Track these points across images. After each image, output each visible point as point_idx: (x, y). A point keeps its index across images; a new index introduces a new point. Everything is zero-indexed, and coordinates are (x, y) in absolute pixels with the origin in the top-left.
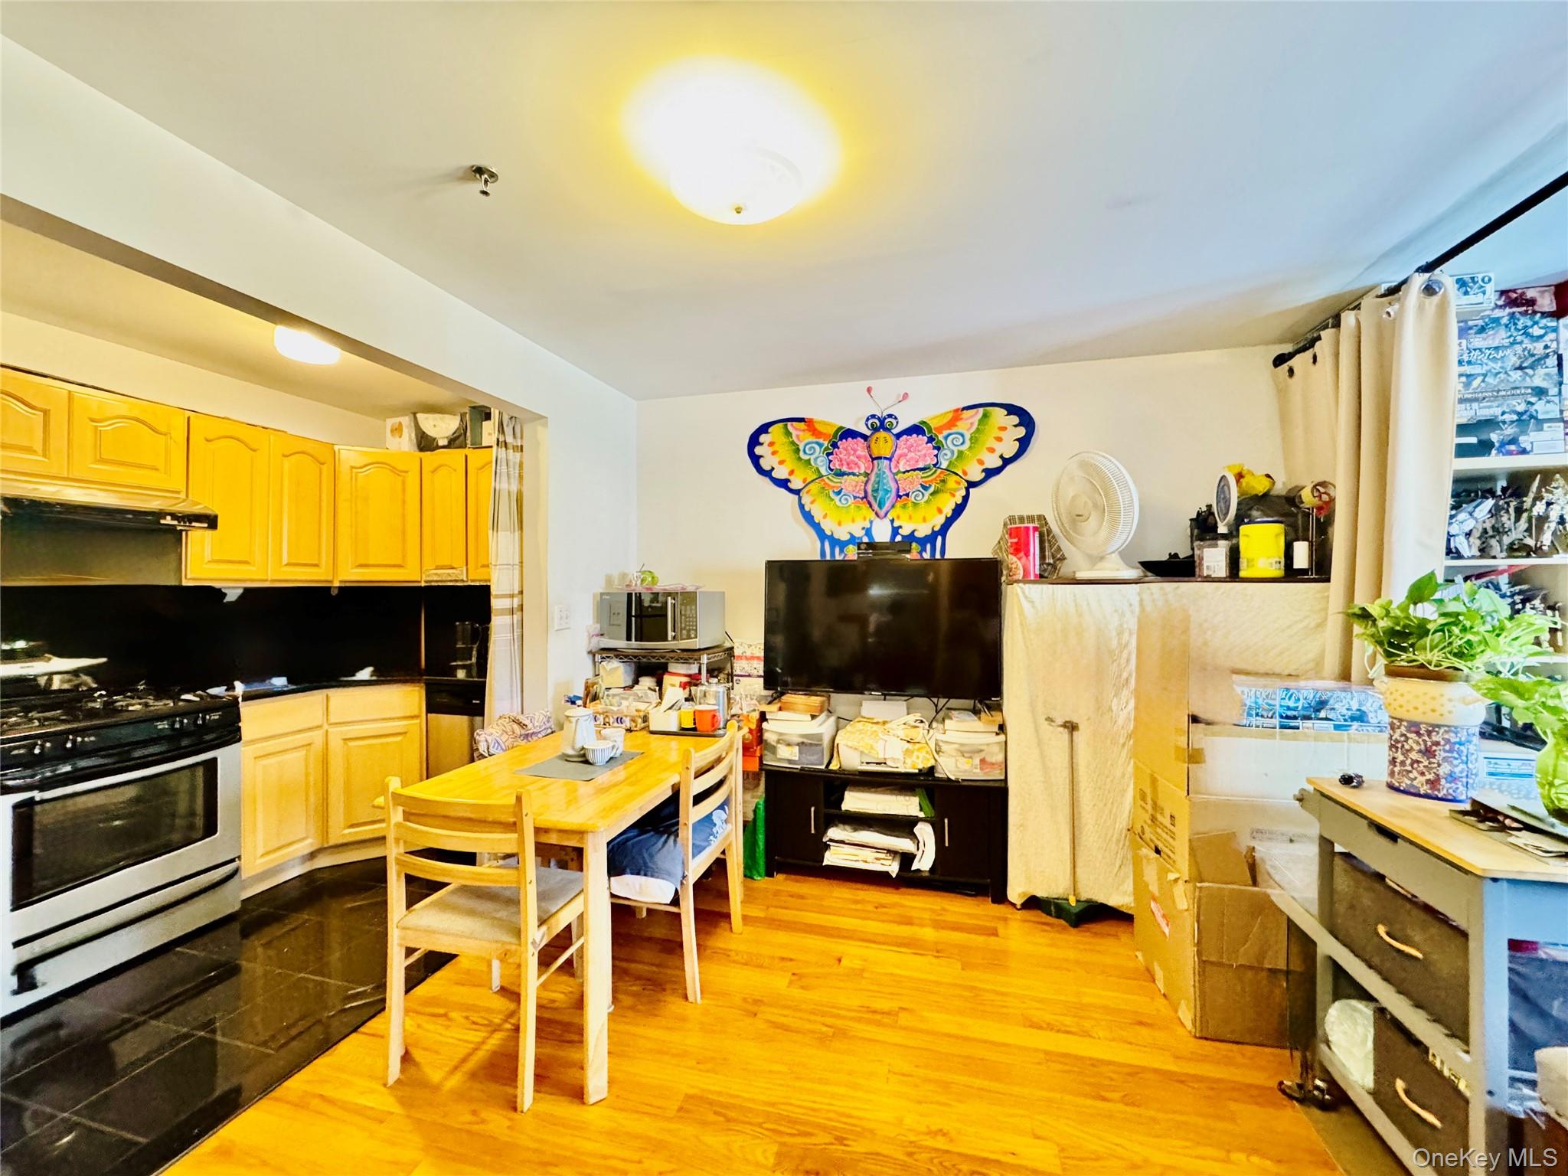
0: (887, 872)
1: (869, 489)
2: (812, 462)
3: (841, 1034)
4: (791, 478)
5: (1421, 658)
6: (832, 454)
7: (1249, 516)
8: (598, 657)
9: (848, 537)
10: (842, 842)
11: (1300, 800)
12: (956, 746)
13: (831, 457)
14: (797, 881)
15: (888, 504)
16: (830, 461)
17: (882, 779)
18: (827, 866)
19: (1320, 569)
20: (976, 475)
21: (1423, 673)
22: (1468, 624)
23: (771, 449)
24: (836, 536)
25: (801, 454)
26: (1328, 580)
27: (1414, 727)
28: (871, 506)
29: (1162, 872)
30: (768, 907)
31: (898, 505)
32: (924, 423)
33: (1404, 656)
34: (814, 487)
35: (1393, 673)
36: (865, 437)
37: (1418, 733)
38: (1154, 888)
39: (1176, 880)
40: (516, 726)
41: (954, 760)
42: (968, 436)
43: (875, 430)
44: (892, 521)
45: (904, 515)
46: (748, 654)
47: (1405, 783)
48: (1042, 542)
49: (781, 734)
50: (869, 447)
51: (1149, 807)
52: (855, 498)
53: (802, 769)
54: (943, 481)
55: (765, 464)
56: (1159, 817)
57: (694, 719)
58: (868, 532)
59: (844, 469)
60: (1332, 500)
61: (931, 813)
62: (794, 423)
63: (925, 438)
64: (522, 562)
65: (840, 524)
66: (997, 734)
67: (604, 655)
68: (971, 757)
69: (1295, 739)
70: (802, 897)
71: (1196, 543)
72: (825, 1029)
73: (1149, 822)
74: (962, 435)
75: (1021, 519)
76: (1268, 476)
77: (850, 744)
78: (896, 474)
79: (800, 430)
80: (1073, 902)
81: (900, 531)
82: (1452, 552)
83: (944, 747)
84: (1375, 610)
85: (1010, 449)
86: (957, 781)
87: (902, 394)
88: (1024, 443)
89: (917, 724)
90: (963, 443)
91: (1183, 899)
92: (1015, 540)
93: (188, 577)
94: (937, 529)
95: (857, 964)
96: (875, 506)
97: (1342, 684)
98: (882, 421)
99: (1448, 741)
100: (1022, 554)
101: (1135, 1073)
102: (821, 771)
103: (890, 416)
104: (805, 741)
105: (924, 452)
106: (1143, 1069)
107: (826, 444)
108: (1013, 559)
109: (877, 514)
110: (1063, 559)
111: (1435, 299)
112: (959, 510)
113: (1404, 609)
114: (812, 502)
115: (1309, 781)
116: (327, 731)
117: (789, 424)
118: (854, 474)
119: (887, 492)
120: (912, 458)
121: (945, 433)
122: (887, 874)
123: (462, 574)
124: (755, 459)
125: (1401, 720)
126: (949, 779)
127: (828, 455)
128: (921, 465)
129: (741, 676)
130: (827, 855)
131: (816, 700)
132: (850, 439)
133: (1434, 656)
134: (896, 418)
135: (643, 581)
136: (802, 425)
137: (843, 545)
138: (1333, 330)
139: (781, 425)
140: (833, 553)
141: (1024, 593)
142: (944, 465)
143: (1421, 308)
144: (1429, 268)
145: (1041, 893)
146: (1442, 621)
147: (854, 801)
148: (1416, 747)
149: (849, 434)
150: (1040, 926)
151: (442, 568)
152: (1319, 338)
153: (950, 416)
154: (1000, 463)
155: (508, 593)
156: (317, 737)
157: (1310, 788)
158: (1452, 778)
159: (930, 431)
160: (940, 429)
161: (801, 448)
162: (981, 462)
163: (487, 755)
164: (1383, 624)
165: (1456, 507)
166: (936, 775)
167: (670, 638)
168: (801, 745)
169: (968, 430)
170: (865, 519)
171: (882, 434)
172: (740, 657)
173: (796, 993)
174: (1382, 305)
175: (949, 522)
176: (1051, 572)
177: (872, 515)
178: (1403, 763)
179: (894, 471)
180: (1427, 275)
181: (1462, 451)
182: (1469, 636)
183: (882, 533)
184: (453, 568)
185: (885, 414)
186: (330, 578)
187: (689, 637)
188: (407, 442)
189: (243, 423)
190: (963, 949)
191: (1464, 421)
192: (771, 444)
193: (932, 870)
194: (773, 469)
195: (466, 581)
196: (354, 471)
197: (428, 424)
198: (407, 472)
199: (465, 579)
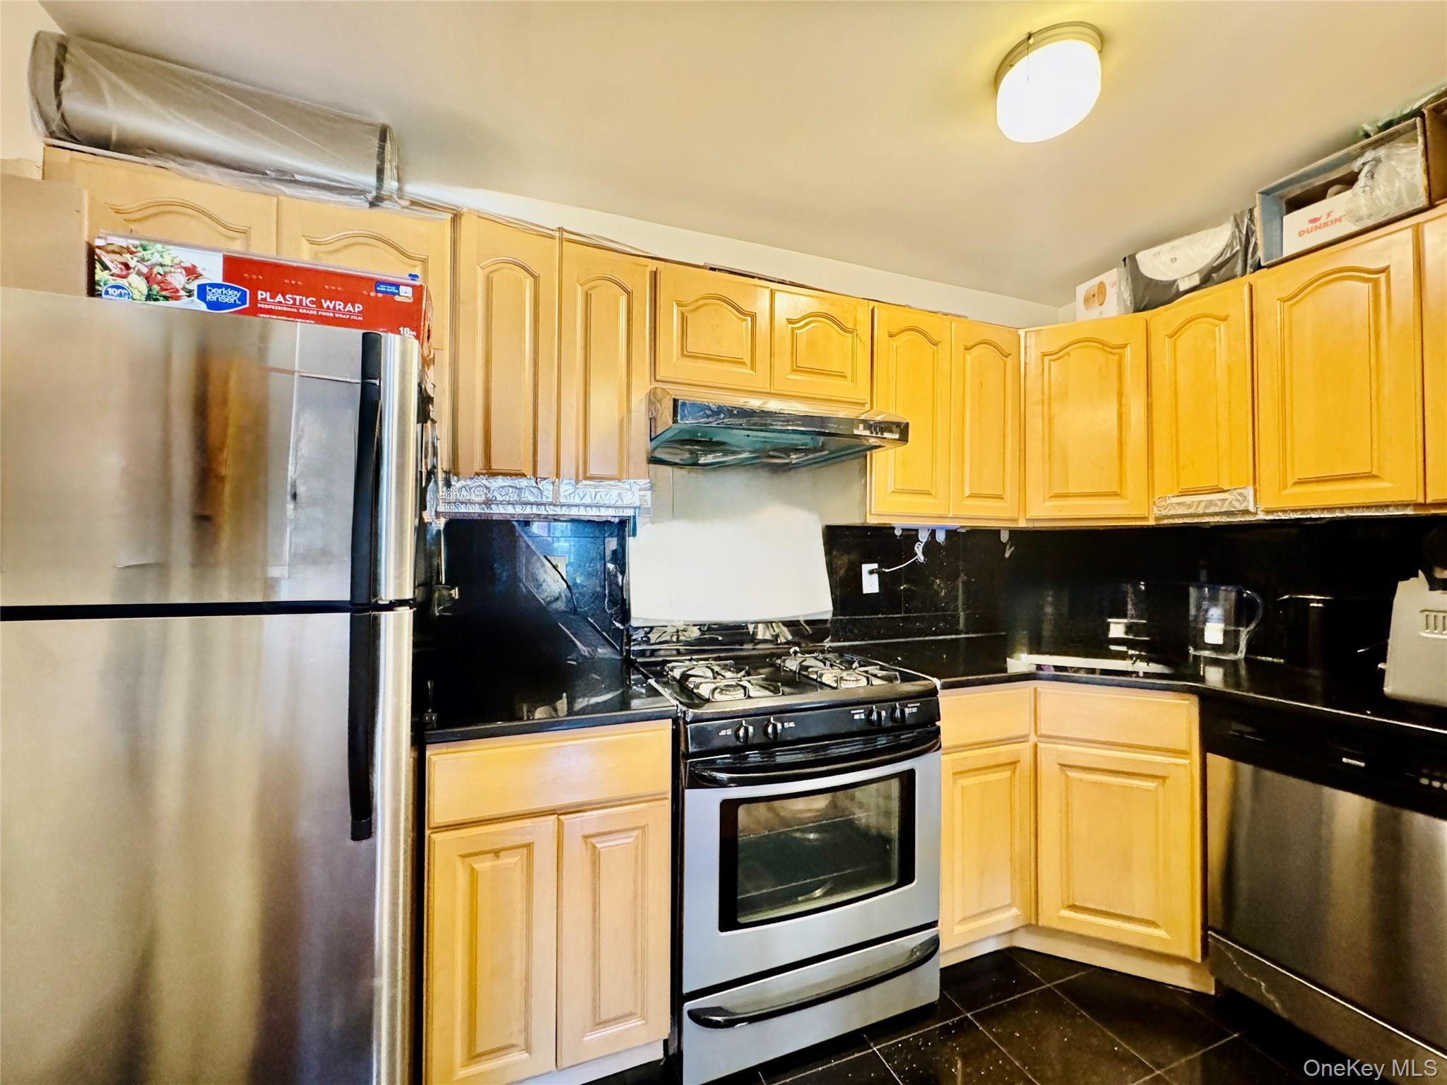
93: (873, 512)
116: (1036, 746)
123: (1247, 499)
151: (1196, 492)
156: (1023, 753)
184: (1222, 490)
186: (1015, 515)
189: (924, 310)
195: (1256, 514)
196: (1046, 359)
197: (1155, 265)
198: (1124, 346)
199: (1252, 509)
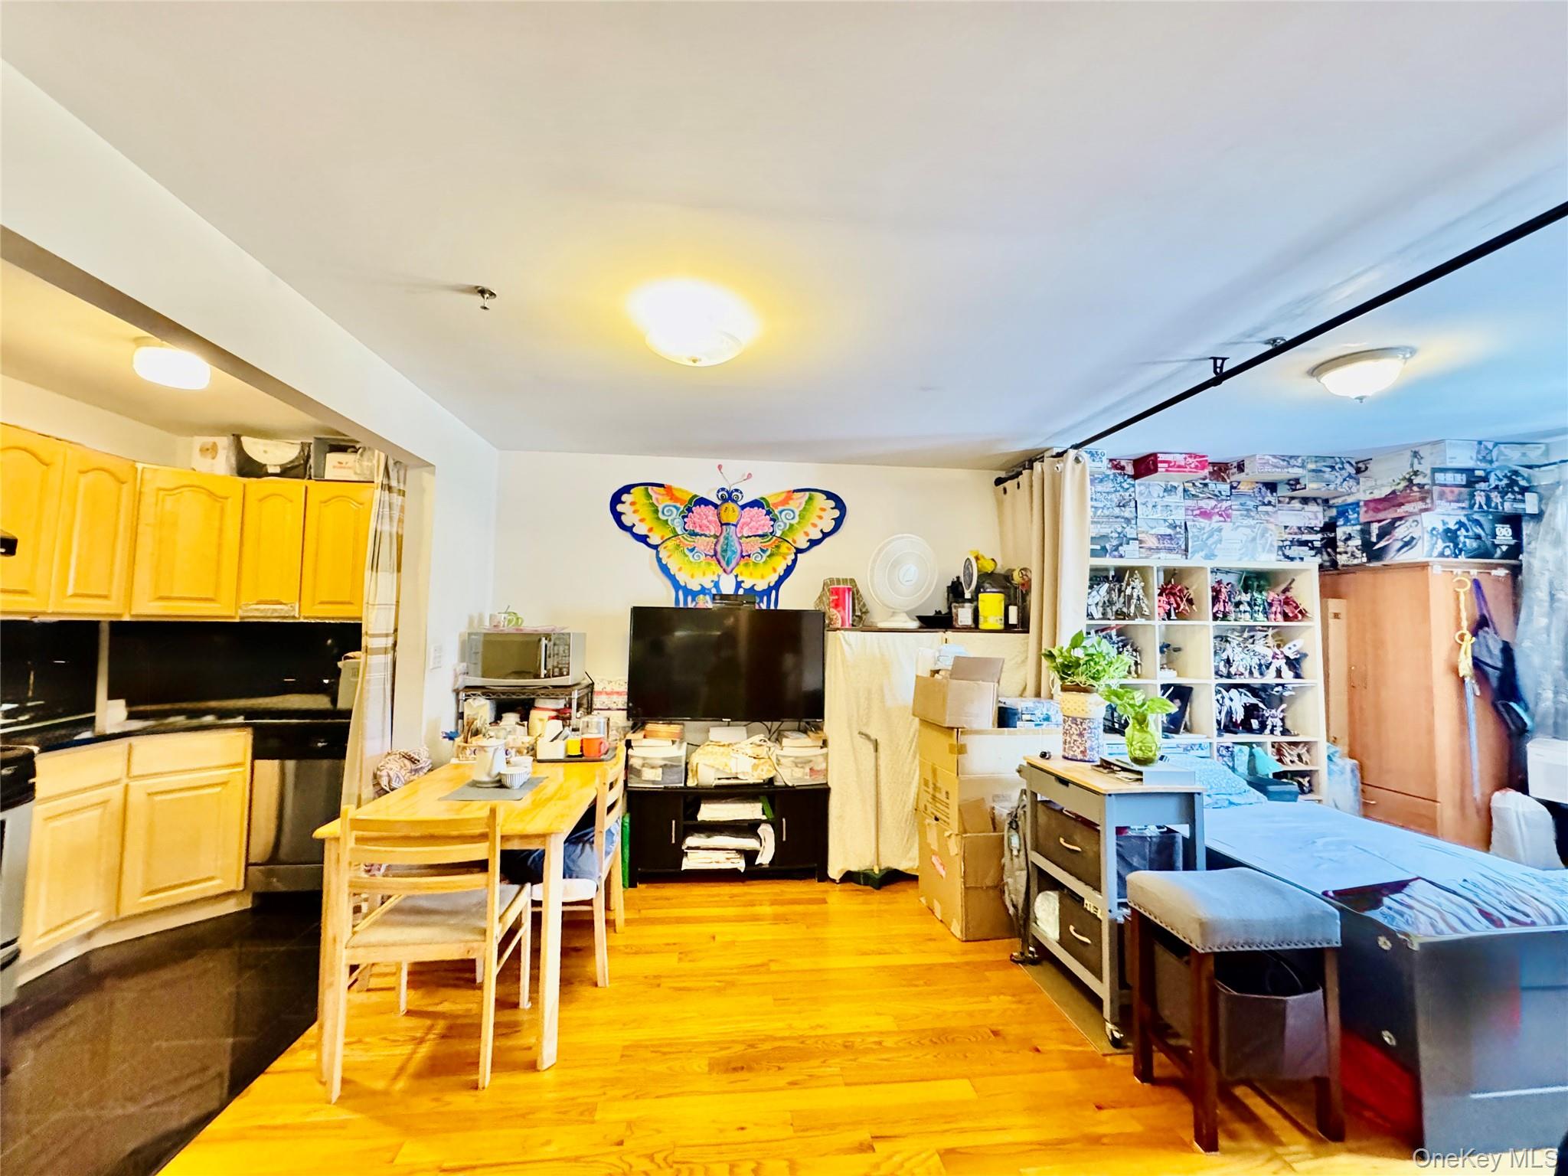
0: (736, 869)
1: (719, 549)
2: (669, 522)
3: (732, 984)
4: (649, 534)
5: (1077, 679)
6: (687, 517)
7: (983, 587)
8: (462, 695)
9: (698, 588)
10: (698, 848)
11: (1019, 771)
12: (792, 759)
13: (686, 520)
14: (658, 888)
15: (734, 562)
16: (685, 523)
17: (730, 791)
18: (686, 871)
19: (1023, 626)
20: (803, 544)
21: (1078, 689)
22: (1097, 660)
23: (632, 508)
24: (689, 587)
25: (660, 515)
26: (1028, 632)
27: (1074, 720)
28: (719, 563)
29: (941, 831)
30: (639, 911)
31: (742, 563)
32: (763, 499)
33: (1070, 678)
34: (670, 544)
35: (1064, 689)
36: (716, 506)
37: (1077, 725)
38: (935, 846)
39: (949, 836)
40: (407, 762)
41: (790, 770)
42: (797, 513)
43: (724, 500)
44: (736, 576)
45: (746, 572)
46: (608, 689)
47: (1070, 754)
48: (853, 599)
49: (644, 758)
50: (718, 514)
51: (930, 790)
52: (706, 555)
53: (665, 788)
54: (778, 547)
55: (627, 520)
56: (938, 795)
57: (582, 747)
58: (716, 585)
59: (697, 530)
60: (1030, 580)
61: (771, 816)
62: (654, 488)
63: (764, 512)
64: (398, 602)
65: (692, 576)
66: (822, 748)
67: (469, 693)
68: (802, 767)
69: (1015, 734)
70: (667, 899)
71: (954, 604)
72: (717, 984)
73: (931, 800)
74: (793, 511)
75: (838, 581)
76: (993, 560)
77: (708, 763)
78: (740, 538)
79: (659, 494)
80: (877, 872)
81: (742, 585)
82: (1090, 616)
83: (783, 761)
84: (1055, 652)
85: (828, 526)
86: (793, 787)
87: (747, 474)
88: (839, 522)
89: (762, 743)
90: (793, 518)
91: (954, 848)
92: (836, 597)
94: (772, 584)
95: (729, 938)
96: (724, 564)
97: (1038, 699)
98: (730, 494)
99: (1090, 727)
100: (840, 608)
101: (930, 968)
102: (681, 788)
103: (737, 490)
104: (666, 762)
105: (763, 522)
106: (934, 965)
107: (682, 508)
108: (833, 611)
109: (725, 571)
110: (866, 612)
111: (1080, 465)
112: (789, 570)
113: (1069, 651)
114: (669, 557)
115: (1025, 758)
116: (127, 786)
117: (650, 488)
118: (706, 536)
119: (734, 552)
120: (753, 527)
121: (780, 508)
122: (735, 871)
123: (294, 610)
124: (617, 516)
125: (1068, 717)
126: (787, 786)
127: (684, 517)
128: (760, 533)
129: (601, 709)
130: (685, 860)
131: (675, 728)
132: (702, 506)
133: (1083, 679)
134: (741, 493)
135: (510, 621)
136: (661, 490)
137: (694, 595)
138: (1029, 471)
139: (643, 487)
140: (686, 602)
141: (844, 638)
142: (779, 534)
143: (1073, 469)
144: (1076, 447)
145: (854, 869)
146: (1087, 658)
147: (709, 812)
148: (1076, 732)
149: (702, 502)
150: (855, 893)
151: (266, 602)
152: (1021, 473)
153: (783, 496)
154: (820, 536)
155: (385, 632)
156: (115, 793)
157: (1025, 764)
158: (1092, 749)
159: (768, 506)
160: (776, 505)
161: (660, 509)
162: (807, 534)
163: (388, 789)
164: (1059, 660)
165: (1091, 587)
166: (776, 784)
167: (543, 676)
168: (664, 767)
169: (798, 507)
170: (714, 573)
171: (730, 505)
172: (600, 693)
173: (687, 965)
174: (1054, 463)
175: (781, 580)
176: (861, 622)
177: (720, 571)
178: (1070, 743)
179: (739, 535)
180: (1076, 451)
181: (1094, 553)
182: (1098, 667)
183: (728, 587)
184: (281, 603)
185: (732, 488)
187: (561, 675)
188: (223, 463)
190: (805, 915)
191: (1094, 535)
192: (633, 504)
193: (771, 863)
194: (634, 525)
195: (299, 618)
196: (162, 493)
197: (255, 449)
198: (226, 498)
199: (297, 615)
